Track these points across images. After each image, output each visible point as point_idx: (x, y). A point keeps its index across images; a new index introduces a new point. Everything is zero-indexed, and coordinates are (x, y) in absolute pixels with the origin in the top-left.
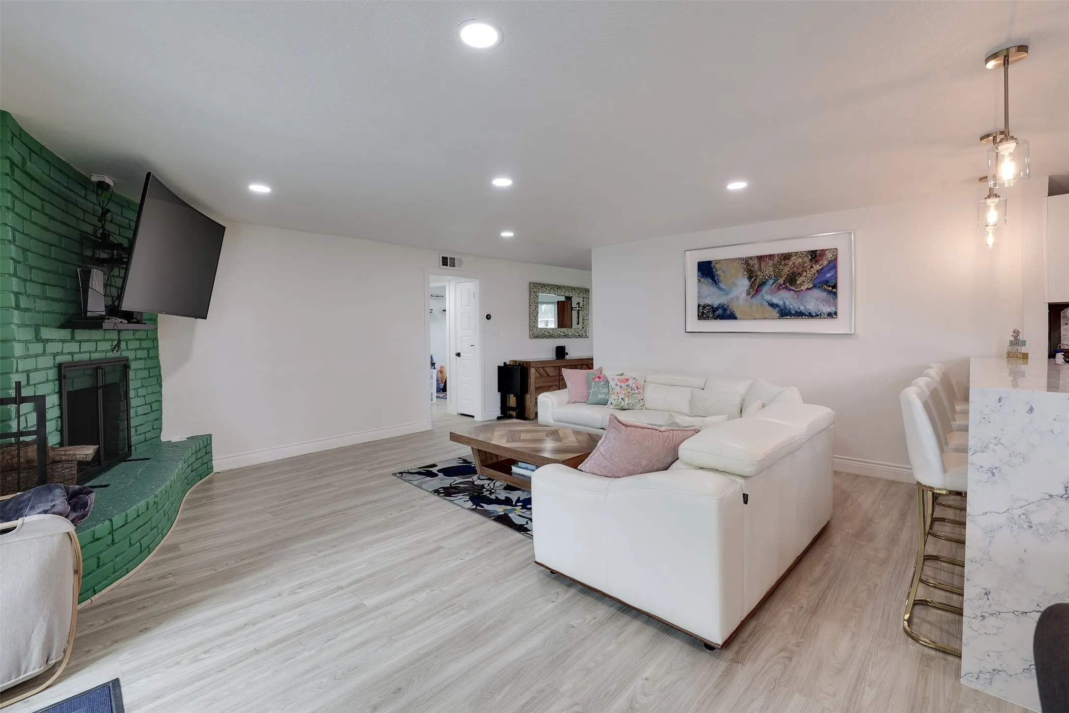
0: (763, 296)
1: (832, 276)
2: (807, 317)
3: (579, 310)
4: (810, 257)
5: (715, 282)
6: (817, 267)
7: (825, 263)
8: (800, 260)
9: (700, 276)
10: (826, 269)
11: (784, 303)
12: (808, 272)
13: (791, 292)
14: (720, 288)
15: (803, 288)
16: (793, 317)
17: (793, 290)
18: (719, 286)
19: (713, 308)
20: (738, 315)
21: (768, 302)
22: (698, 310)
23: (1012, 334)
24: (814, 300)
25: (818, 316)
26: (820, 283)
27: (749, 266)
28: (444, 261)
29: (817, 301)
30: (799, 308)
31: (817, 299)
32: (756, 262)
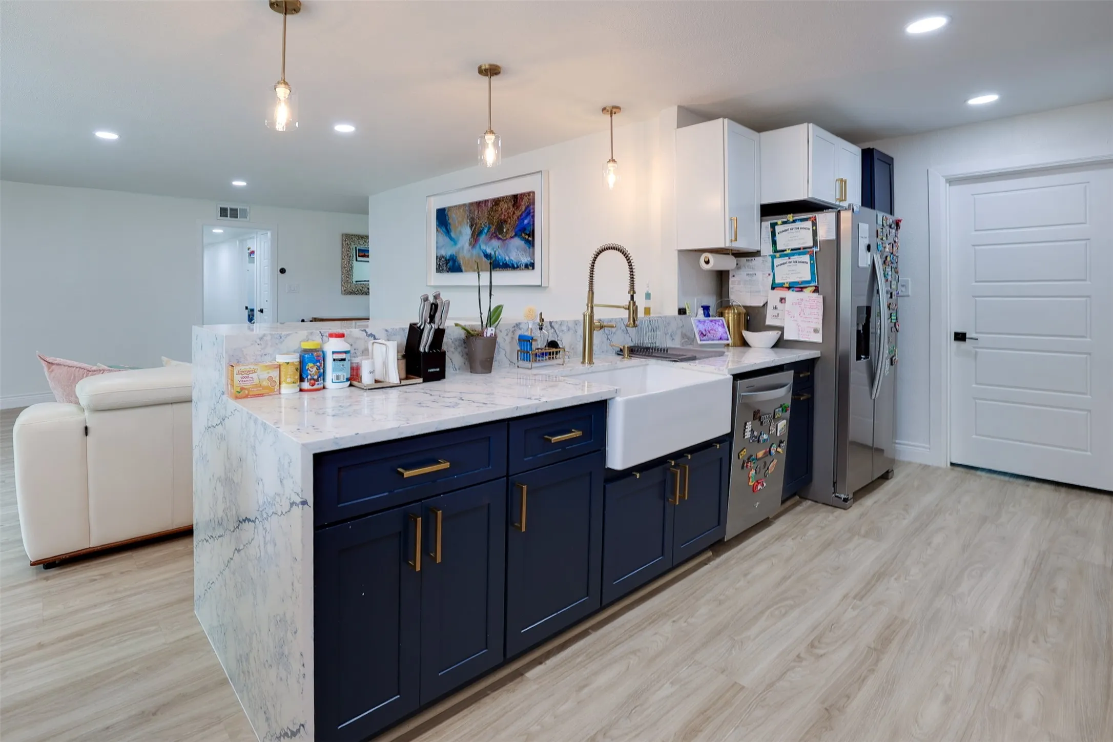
0: (480, 246)
1: (530, 223)
2: (511, 269)
4: (513, 203)
5: (448, 231)
6: (518, 213)
7: (525, 207)
8: (506, 206)
9: (438, 226)
10: (526, 213)
11: (495, 253)
12: (512, 218)
13: (500, 240)
15: (508, 236)
16: (502, 269)
18: (451, 235)
19: (446, 260)
20: (463, 268)
21: (484, 253)
22: (437, 262)
24: (515, 250)
25: (518, 267)
26: (520, 231)
27: (471, 212)
28: (223, 212)
29: (518, 250)
30: (505, 260)
32: (476, 208)
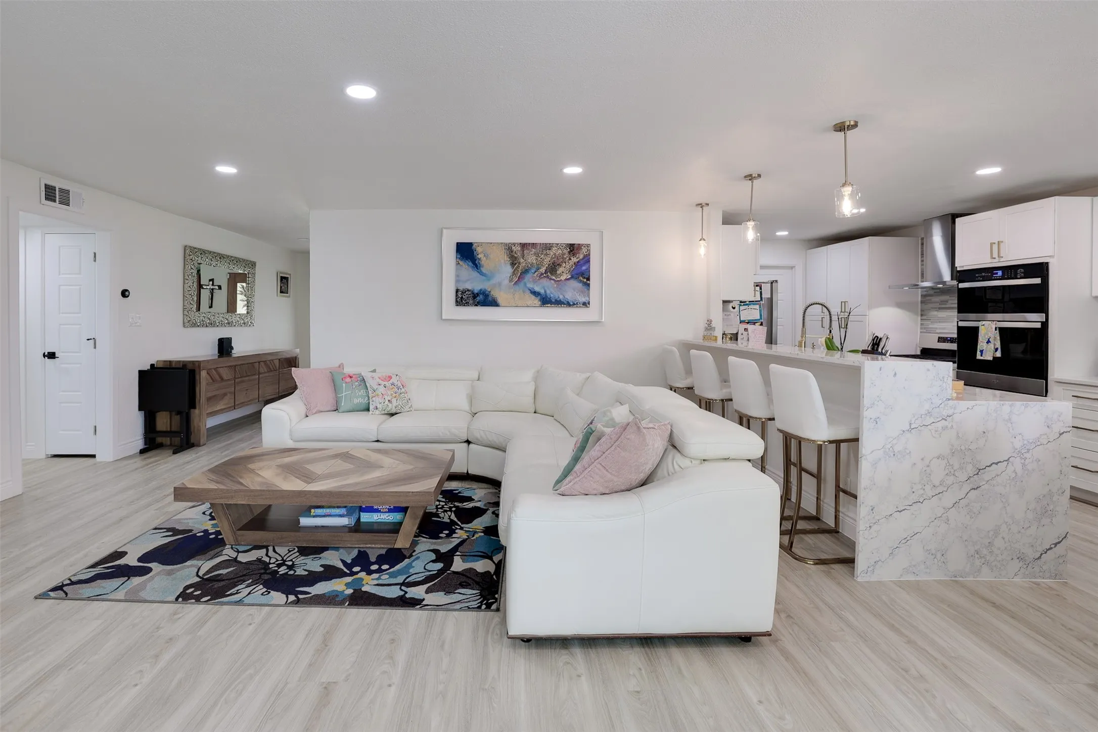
0: (525, 284)
1: (586, 269)
2: (565, 306)
3: (213, 289)
4: (569, 250)
5: (476, 266)
6: (574, 260)
7: (581, 257)
8: (560, 251)
9: (460, 258)
10: (582, 262)
11: (545, 292)
12: (567, 263)
13: (552, 281)
14: (481, 271)
15: (563, 278)
16: (553, 305)
17: (554, 280)
18: (480, 270)
19: (473, 294)
20: (500, 301)
21: (531, 290)
22: (457, 295)
23: (706, 322)
24: (572, 291)
25: (575, 305)
26: (577, 274)
27: (512, 252)
28: (50, 193)
30: (559, 297)
31: (574, 290)
32: (519, 249)
